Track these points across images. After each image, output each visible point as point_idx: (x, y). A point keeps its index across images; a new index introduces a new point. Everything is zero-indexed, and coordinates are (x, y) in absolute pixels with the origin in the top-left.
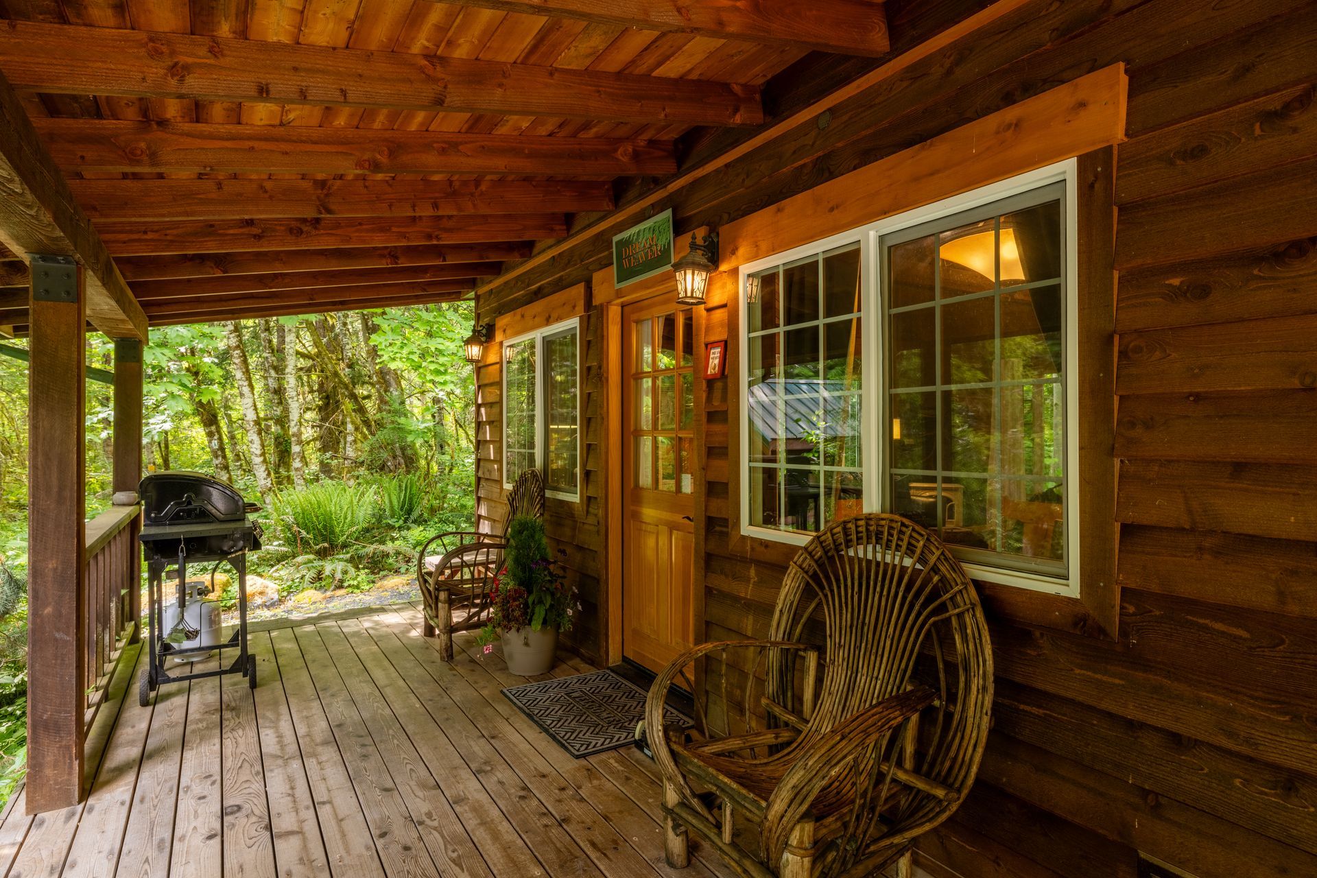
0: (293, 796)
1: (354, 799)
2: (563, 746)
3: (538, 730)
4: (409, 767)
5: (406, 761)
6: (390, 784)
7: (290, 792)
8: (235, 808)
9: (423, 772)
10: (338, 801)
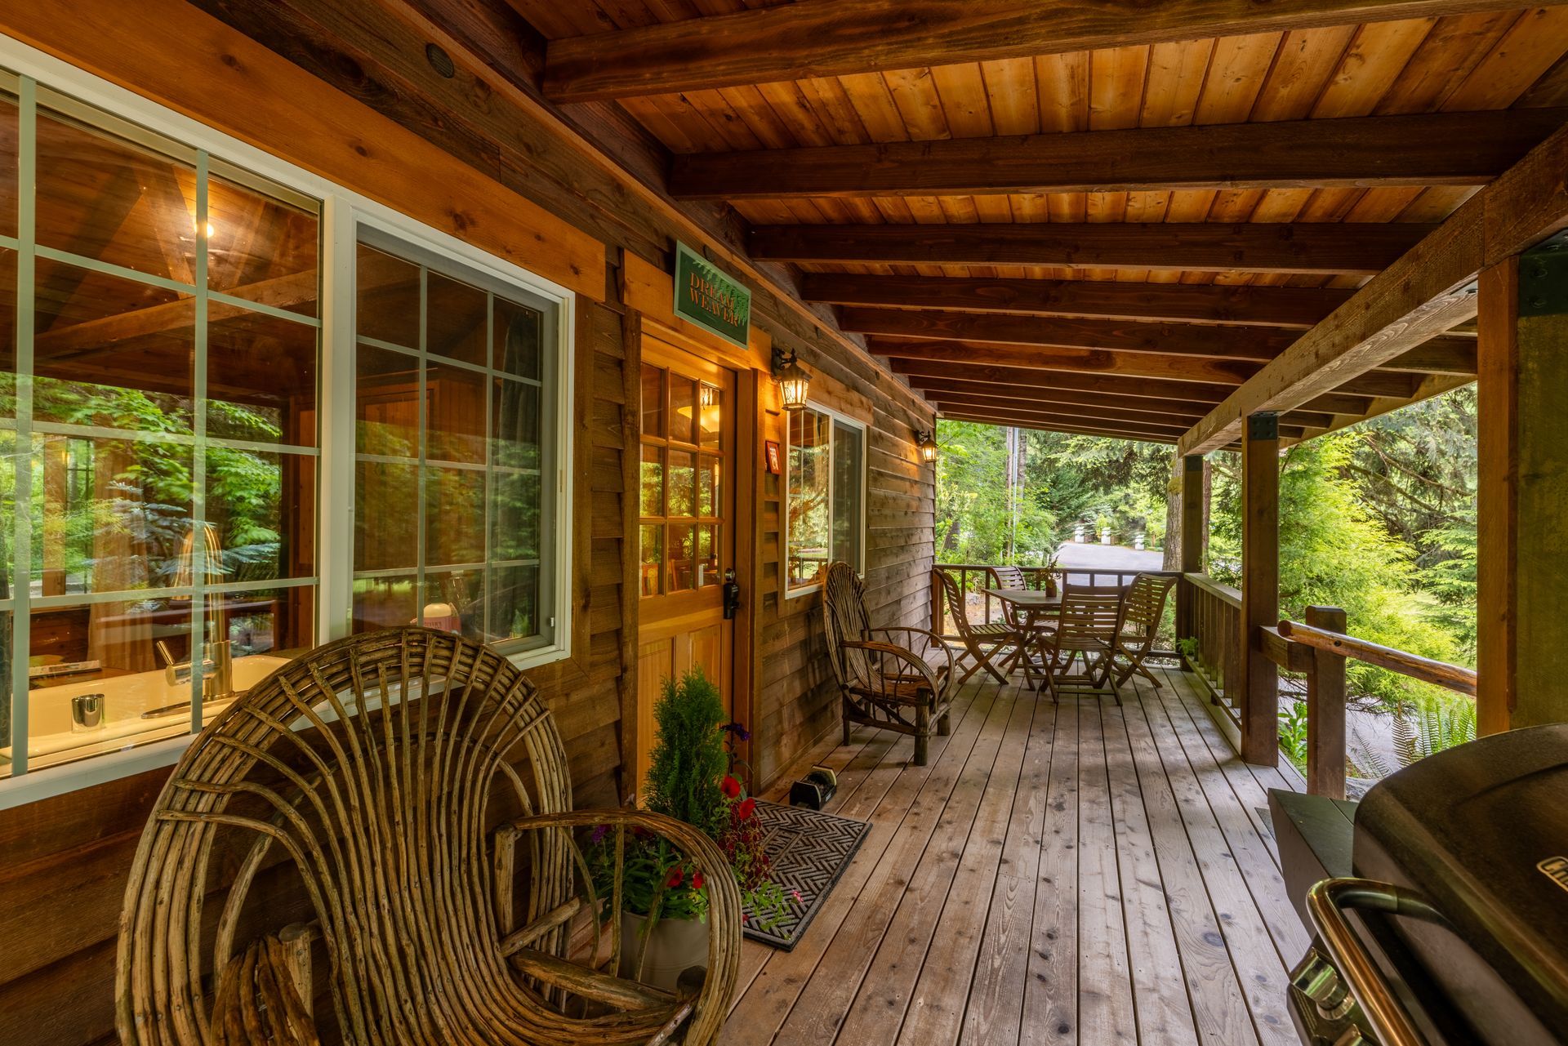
0: (1145, 923)
1: (1082, 888)
2: (864, 837)
3: (851, 867)
4: (1011, 895)
5: (1010, 903)
6: (1042, 886)
7: (1149, 930)
8: (1210, 938)
9: (1003, 881)
10: (1099, 894)
